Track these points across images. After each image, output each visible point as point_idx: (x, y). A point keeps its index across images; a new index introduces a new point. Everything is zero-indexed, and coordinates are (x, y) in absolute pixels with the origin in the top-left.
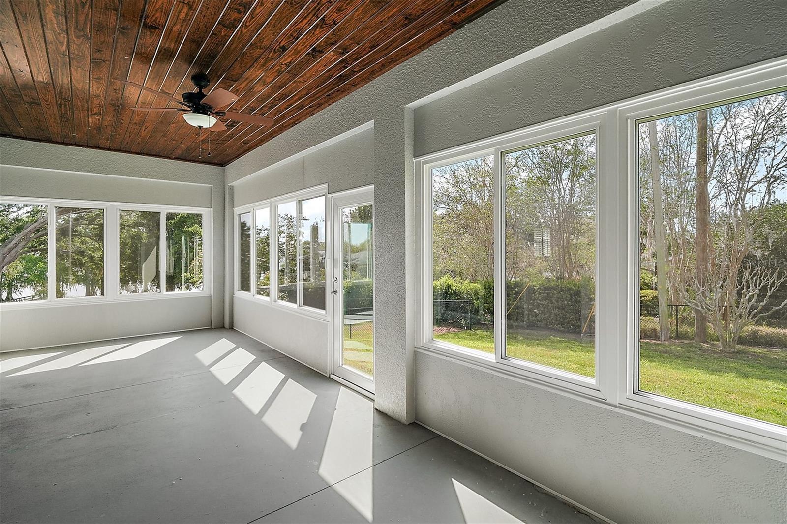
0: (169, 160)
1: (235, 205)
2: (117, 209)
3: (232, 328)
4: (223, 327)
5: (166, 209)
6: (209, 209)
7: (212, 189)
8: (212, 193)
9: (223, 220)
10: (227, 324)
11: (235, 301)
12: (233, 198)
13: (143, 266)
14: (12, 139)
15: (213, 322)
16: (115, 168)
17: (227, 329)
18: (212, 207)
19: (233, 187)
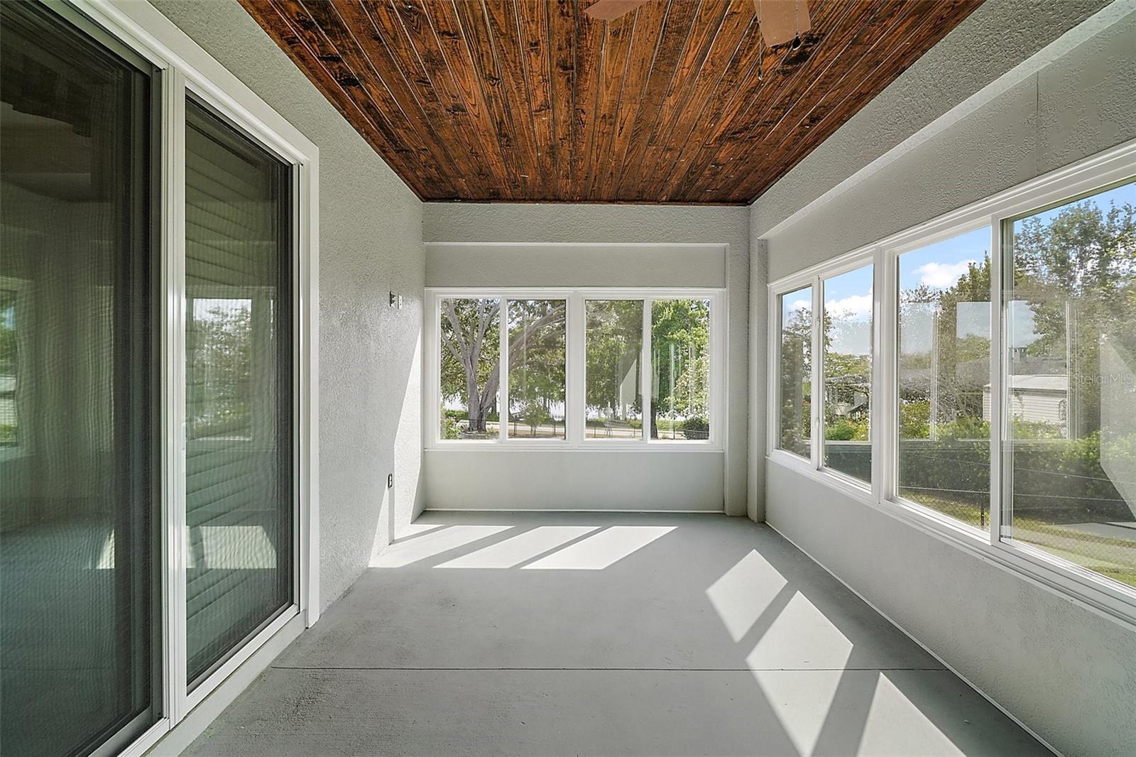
0: (657, 206)
1: (770, 278)
2: (582, 299)
3: (762, 522)
4: (744, 517)
5: (653, 294)
6: (721, 290)
7: (728, 250)
8: (728, 258)
9: (746, 309)
10: (754, 514)
11: (770, 468)
12: (767, 263)
13: (621, 387)
14: (461, 204)
15: (726, 503)
16: (580, 231)
17: (753, 521)
18: (728, 285)
19: (766, 241)
